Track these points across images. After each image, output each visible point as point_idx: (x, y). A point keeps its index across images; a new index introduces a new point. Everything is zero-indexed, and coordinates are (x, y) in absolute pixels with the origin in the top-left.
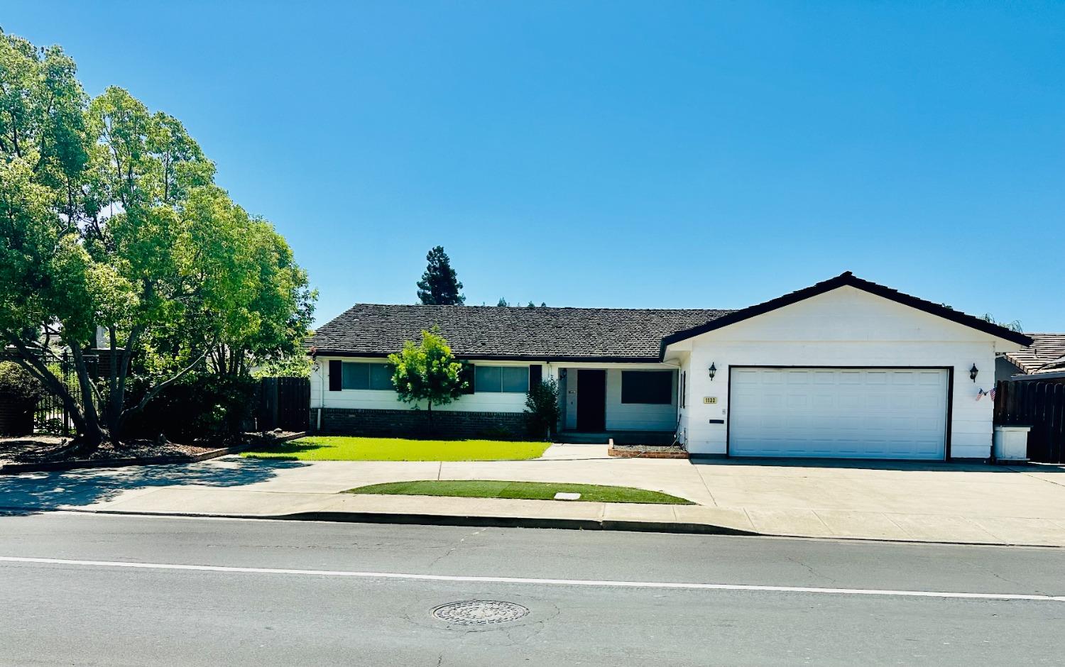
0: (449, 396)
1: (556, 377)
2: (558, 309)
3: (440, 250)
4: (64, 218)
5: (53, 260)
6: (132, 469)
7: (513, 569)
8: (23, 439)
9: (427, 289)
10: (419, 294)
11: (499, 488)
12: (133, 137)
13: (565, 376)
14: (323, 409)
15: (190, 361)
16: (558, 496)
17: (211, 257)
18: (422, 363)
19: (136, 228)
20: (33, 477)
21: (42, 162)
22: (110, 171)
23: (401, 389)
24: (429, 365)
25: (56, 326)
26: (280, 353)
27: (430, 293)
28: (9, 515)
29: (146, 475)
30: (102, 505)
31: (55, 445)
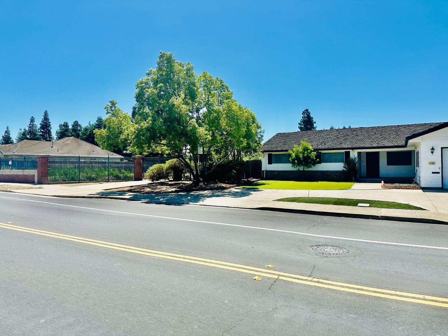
0: (311, 165)
1: (356, 156)
2: (357, 128)
3: (307, 110)
4: (190, 114)
5: (188, 127)
6: (209, 191)
7: (341, 234)
8: (179, 182)
9: (302, 125)
10: (299, 127)
11: (334, 201)
12: (209, 87)
13: (360, 155)
14: (266, 171)
15: (225, 156)
16: (359, 205)
17: (232, 122)
18: (301, 153)
19: (210, 115)
20: (182, 193)
21: (185, 98)
22: (203, 98)
23: (293, 163)
24: (304, 153)
25: (189, 147)
26: (253, 152)
27: (303, 126)
28: (177, 205)
29: (213, 193)
30: (201, 203)
31: (188, 184)
